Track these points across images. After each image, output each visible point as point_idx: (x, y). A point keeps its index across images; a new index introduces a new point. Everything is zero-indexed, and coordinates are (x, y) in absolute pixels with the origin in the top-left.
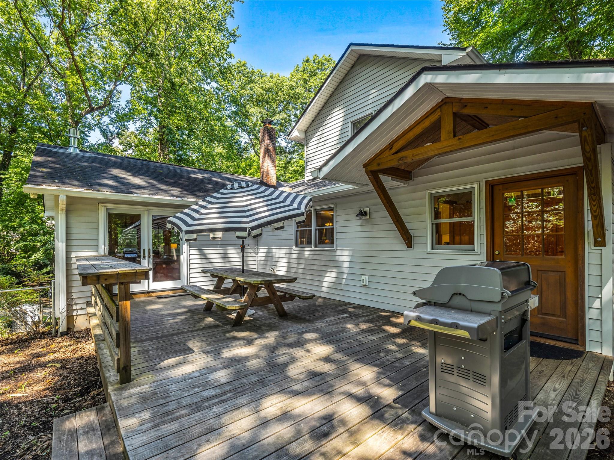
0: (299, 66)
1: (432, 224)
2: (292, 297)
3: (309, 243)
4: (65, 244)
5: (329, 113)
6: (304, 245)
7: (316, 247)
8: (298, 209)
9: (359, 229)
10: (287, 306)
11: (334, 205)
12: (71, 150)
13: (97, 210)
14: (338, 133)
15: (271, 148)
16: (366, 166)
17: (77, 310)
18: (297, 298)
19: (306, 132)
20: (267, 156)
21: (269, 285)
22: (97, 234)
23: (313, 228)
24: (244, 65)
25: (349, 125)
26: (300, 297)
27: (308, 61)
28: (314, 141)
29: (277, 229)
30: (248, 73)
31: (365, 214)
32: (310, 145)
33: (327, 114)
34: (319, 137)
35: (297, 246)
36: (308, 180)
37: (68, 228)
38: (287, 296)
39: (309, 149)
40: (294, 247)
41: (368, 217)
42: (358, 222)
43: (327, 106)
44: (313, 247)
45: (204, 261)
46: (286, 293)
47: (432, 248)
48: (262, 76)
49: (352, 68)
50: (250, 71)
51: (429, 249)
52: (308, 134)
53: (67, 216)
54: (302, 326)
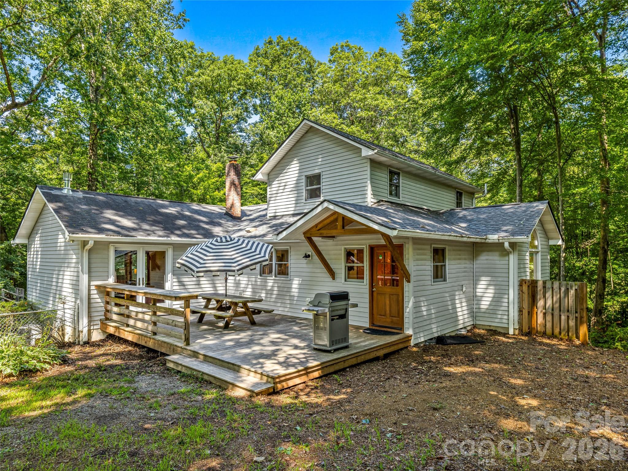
0: (260, 47)
1: (346, 266)
2: (259, 312)
3: (270, 272)
4: (87, 275)
5: (289, 163)
6: (266, 275)
7: (276, 277)
8: (264, 257)
9: (305, 266)
10: (256, 318)
11: (289, 248)
12: (65, 191)
13: (108, 248)
14: (294, 182)
15: (237, 182)
16: (304, 233)
17: (93, 325)
18: (263, 312)
19: (269, 174)
20: (232, 189)
21: (245, 304)
22: (108, 267)
23: (274, 262)
24: (192, 47)
25: (304, 177)
26: (265, 312)
27: (270, 43)
28: (275, 184)
29: (251, 270)
30: (196, 56)
31: (309, 256)
32: (273, 186)
33: (286, 164)
34: (279, 182)
35: (261, 276)
36: (270, 217)
37: (89, 263)
38: (256, 311)
39: (273, 189)
40: (259, 277)
41: (310, 258)
42: (305, 261)
43: (286, 157)
44: (273, 277)
45: (182, 287)
46: (255, 309)
47: (345, 281)
48: (213, 61)
49: (306, 133)
50: (199, 54)
51: (343, 281)
52: (270, 177)
53: (89, 254)
54: (266, 329)
